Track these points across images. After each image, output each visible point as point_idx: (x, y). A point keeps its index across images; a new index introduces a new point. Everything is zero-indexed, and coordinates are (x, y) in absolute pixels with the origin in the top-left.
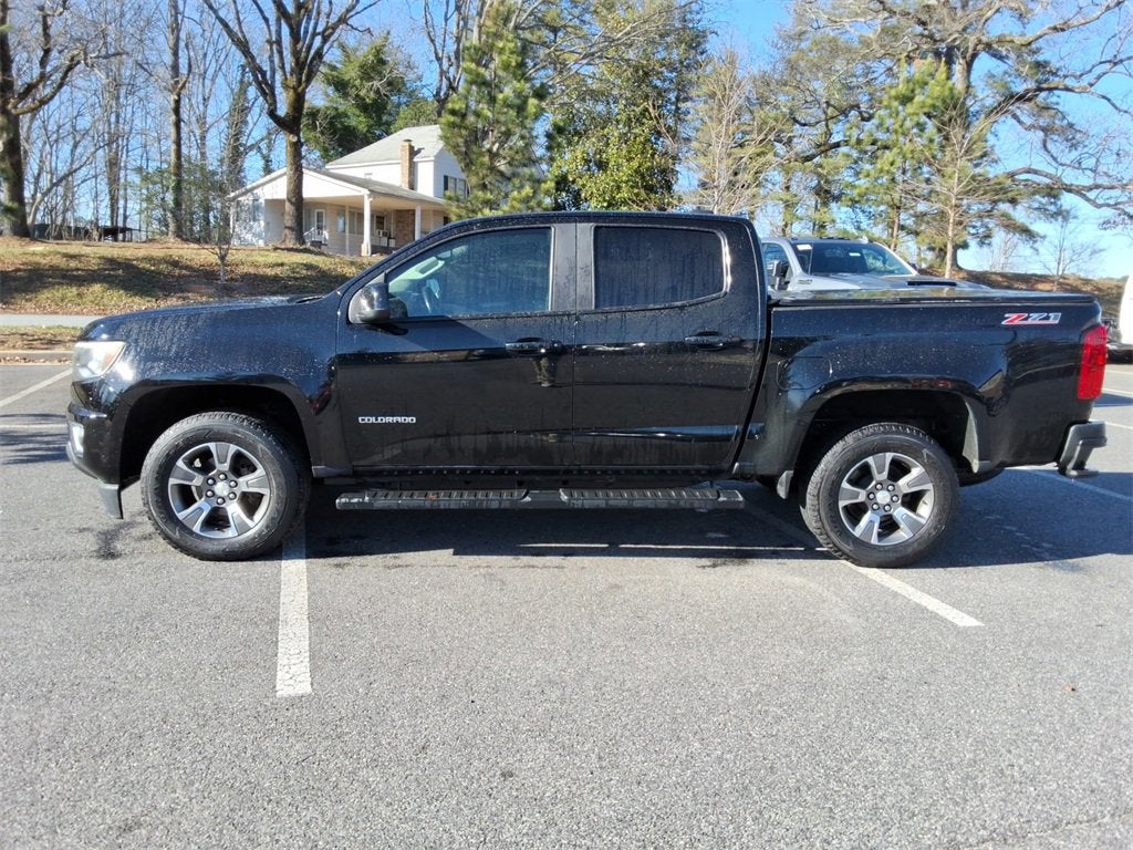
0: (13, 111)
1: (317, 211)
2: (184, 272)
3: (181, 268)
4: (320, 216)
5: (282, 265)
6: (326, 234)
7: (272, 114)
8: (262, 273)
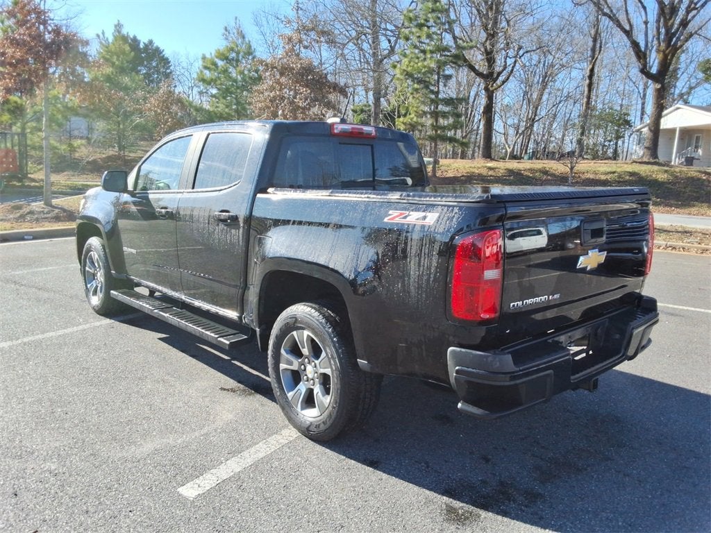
0: (491, 89)
1: (696, 135)
2: (549, 177)
3: (549, 175)
4: (698, 139)
5: (614, 173)
6: (700, 151)
7: (645, 71)
8: (597, 178)
